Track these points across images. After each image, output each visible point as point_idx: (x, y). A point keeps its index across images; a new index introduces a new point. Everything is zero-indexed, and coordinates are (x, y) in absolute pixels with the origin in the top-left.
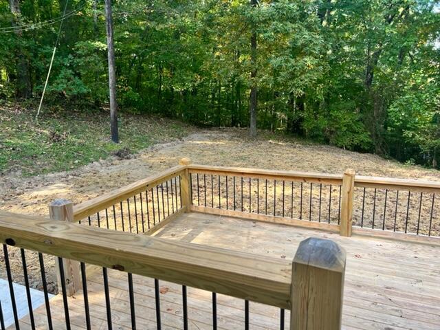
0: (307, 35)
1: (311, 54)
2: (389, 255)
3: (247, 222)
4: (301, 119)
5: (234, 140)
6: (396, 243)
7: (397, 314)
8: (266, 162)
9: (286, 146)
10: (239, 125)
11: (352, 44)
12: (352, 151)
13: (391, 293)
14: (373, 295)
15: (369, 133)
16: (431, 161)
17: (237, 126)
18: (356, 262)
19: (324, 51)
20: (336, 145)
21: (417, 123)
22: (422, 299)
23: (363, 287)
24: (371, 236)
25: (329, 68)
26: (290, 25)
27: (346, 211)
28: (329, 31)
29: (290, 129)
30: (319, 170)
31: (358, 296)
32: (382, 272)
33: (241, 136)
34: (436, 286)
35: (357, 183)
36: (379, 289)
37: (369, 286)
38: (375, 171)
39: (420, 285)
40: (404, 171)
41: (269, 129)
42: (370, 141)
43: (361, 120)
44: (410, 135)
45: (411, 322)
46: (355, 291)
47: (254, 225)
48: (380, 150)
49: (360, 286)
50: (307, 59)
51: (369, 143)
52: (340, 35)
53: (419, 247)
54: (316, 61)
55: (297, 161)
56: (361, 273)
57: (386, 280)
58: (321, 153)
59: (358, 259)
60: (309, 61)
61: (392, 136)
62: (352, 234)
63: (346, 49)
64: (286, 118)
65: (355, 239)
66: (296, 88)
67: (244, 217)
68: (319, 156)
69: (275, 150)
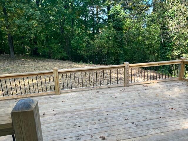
0: (31, 10)
1: (35, 19)
2: (74, 98)
3: (12, 100)
4: (37, 49)
5: (2, 61)
6: (77, 93)
7: (78, 118)
8: (22, 70)
9: (31, 61)
10: (5, 53)
11: (53, 16)
12: (60, 60)
13: (75, 112)
14: (69, 114)
15: (66, 53)
16: (88, 61)
17: (4, 54)
18: (63, 104)
19: (41, 18)
20: (54, 58)
21: (81, 47)
22: (85, 110)
23: (65, 113)
24: (68, 92)
25: (44, 26)
26: (22, 5)
27: (57, 84)
28: (42, 10)
29: (32, 53)
30: (47, 70)
31: (64, 117)
32: (72, 105)
33: (6, 59)
34: (89, 104)
35: (59, 73)
36: (71, 111)
37: (68, 112)
38: (69, 67)
39: (84, 105)
40: (79, 65)
41: (22, 54)
42: (67, 55)
43: (62, 47)
44: (80, 52)
45: (82, 119)
46: (62, 115)
47: (16, 101)
48: (71, 58)
49: (64, 113)
50: (33, 21)
51: (66, 56)
52: (47, 12)
53: (84, 92)
54: (38, 23)
55: (37, 67)
56: (65, 108)
57: (73, 107)
58: (47, 62)
59: (63, 103)
60: (34, 22)
61: (74, 53)
62: (61, 93)
63: (51, 18)
64: (30, 48)
65: (62, 95)
66: (31, 34)
67: (10, 98)
68: (47, 64)
69: (26, 63)
